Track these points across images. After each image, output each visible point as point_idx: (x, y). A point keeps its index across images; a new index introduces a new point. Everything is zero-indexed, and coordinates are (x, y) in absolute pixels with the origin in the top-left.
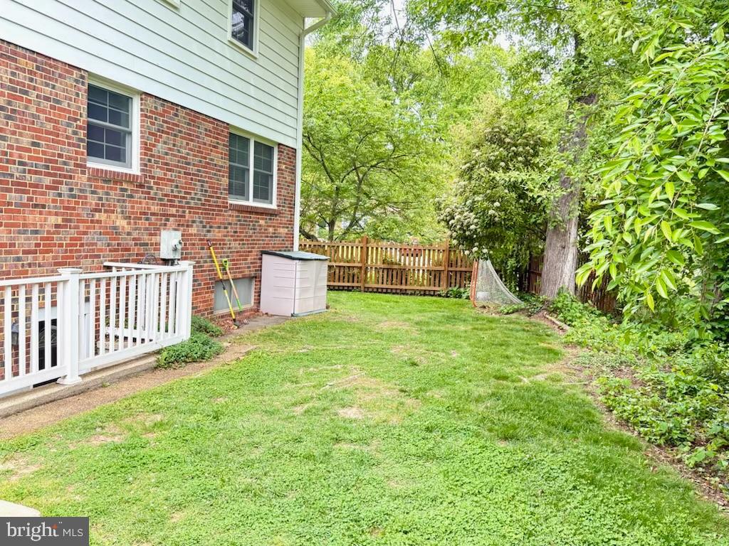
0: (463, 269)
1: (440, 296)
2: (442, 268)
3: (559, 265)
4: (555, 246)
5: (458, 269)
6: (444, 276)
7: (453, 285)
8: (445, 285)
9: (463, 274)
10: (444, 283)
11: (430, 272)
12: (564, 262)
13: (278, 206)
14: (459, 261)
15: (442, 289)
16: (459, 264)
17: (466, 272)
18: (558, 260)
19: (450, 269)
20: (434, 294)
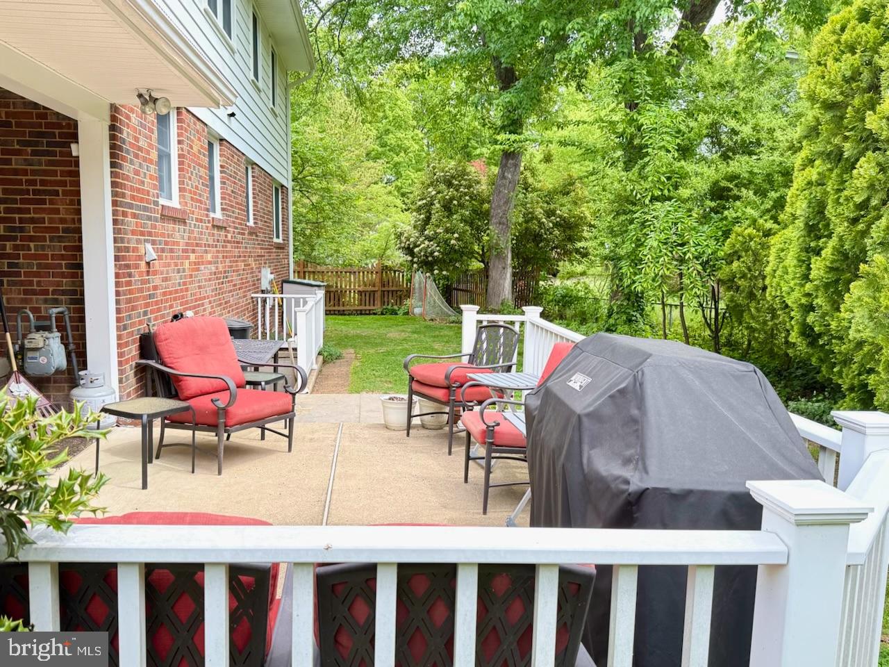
0: (394, 288)
1: (375, 314)
2: (376, 289)
3: (502, 282)
4: (498, 267)
5: (391, 289)
6: (378, 295)
7: (386, 304)
8: (379, 304)
9: (394, 293)
10: (378, 302)
11: (360, 293)
12: (505, 279)
13: (284, 240)
14: (391, 281)
15: (378, 308)
16: (391, 284)
17: (397, 291)
18: (501, 278)
19: (384, 289)
20: (369, 313)
